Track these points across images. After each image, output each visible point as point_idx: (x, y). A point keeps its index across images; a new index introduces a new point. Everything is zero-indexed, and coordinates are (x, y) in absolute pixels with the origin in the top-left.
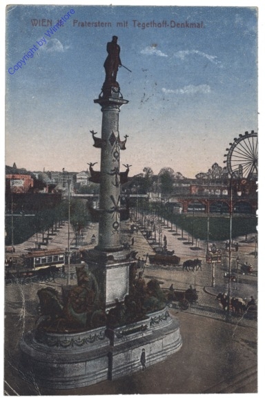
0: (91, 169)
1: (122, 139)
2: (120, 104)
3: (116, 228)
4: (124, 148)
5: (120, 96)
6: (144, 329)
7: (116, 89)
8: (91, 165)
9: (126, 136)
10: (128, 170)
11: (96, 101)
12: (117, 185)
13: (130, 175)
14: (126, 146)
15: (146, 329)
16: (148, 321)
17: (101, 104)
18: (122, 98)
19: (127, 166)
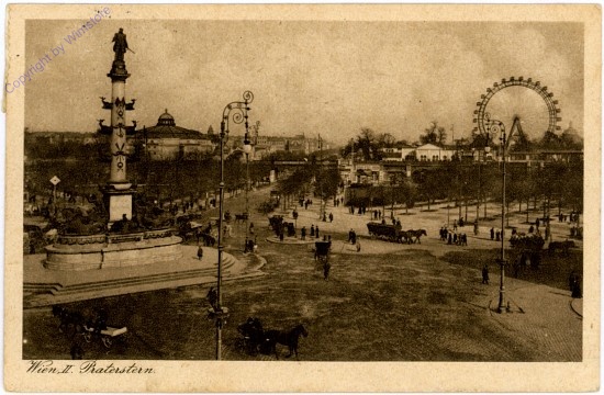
0: (100, 124)
1: (129, 102)
2: (126, 77)
3: (120, 167)
4: (131, 109)
6: (137, 239)
8: (102, 121)
9: (133, 101)
10: (135, 125)
11: (108, 75)
12: (121, 136)
14: (133, 107)
15: (139, 240)
16: (142, 234)
17: (112, 77)
18: (126, 73)
19: (134, 122)
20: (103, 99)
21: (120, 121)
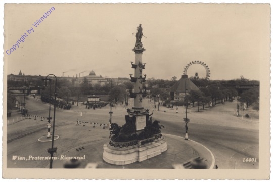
0: (131, 77)
1: (143, 65)
2: (142, 51)
3: (141, 100)
4: (144, 68)
6: (152, 141)
7: (141, 45)
8: (131, 75)
9: (145, 64)
10: (145, 77)
12: (141, 83)
13: (146, 79)
14: (145, 67)
16: (154, 137)
17: (135, 51)
18: (143, 49)
19: (145, 75)
20: (132, 63)
21: (141, 75)
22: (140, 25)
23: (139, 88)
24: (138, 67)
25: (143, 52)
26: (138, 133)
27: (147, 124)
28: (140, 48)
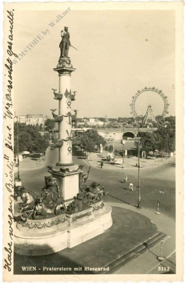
0: (53, 113)
1: (72, 94)
2: (71, 71)
3: (70, 151)
4: (73, 99)
5: (70, 66)
6: (87, 214)
7: (68, 62)
8: (53, 111)
12: (70, 124)
14: (75, 98)
15: (90, 214)
16: (92, 209)
17: (58, 71)
18: (72, 67)
19: (75, 111)
20: (54, 90)
21: (69, 110)
22: (66, 29)
23: (67, 131)
24: (64, 97)
25: (72, 73)
26: (66, 204)
27: (80, 189)
28: (67, 65)
